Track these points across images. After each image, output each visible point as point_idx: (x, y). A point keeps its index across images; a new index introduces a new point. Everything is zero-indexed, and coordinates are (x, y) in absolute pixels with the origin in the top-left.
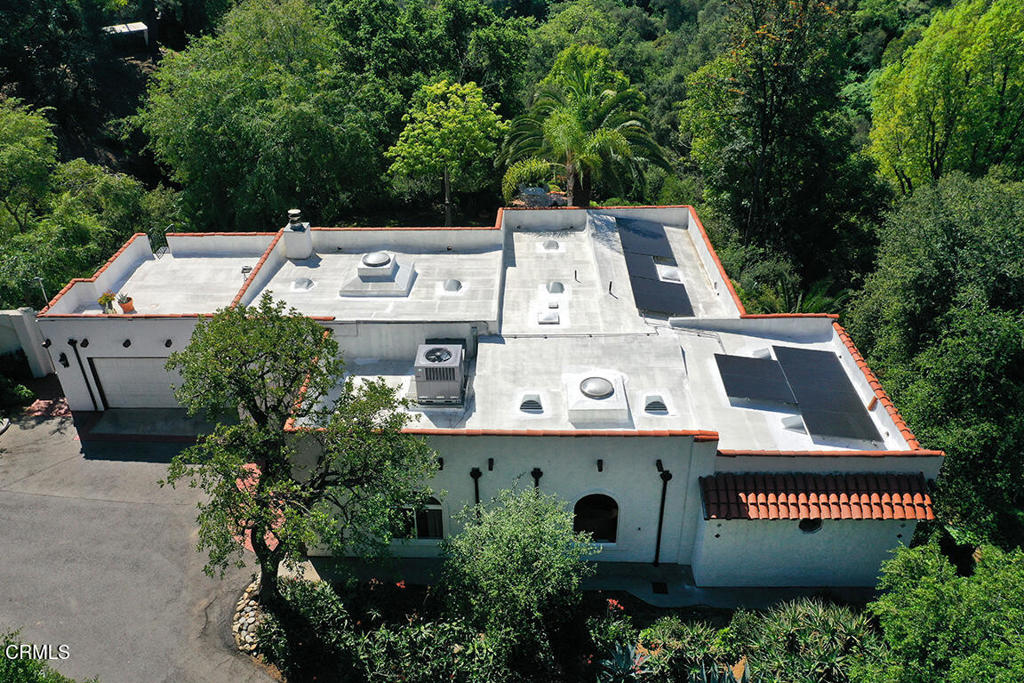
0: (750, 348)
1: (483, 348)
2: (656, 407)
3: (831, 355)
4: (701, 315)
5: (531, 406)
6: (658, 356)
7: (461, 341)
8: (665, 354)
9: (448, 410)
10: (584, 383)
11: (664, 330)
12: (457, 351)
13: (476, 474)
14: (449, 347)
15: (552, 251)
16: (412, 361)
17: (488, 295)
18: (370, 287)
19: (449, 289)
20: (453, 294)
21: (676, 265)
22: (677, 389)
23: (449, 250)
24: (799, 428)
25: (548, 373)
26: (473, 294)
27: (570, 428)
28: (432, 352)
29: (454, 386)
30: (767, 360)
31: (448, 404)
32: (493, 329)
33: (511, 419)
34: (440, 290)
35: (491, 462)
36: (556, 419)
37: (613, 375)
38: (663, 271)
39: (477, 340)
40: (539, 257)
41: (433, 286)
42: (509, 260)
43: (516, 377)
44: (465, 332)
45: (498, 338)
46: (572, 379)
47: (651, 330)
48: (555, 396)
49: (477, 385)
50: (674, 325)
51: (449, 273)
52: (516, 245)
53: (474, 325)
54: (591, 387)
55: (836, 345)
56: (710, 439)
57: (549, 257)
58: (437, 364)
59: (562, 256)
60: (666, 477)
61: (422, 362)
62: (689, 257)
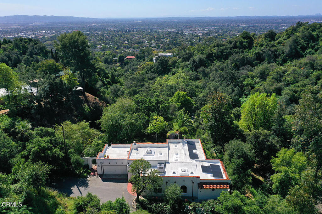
0: (207, 164)
1: (166, 164)
2: (192, 173)
3: (219, 165)
4: (200, 159)
5: (174, 173)
6: (193, 166)
7: (163, 163)
8: (194, 165)
9: (162, 174)
10: (182, 170)
11: (194, 161)
12: (163, 165)
13: (167, 182)
14: (162, 164)
15: (176, 147)
16: (157, 166)
17: (167, 156)
18: (148, 154)
19: (160, 155)
20: (161, 155)
21: (196, 150)
22: (195, 171)
23: (159, 147)
24: (212, 176)
25: (176, 168)
26: (164, 156)
27: (180, 176)
28: (160, 165)
29: (163, 170)
30: (209, 166)
31: (162, 173)
32: (168, 161)
33: (172, 175)
34: (159, 155)
35: (169, 181)
36: (178, 175)
37: (186, 168)
38: (194, 151)
39: (165, 163)
40: (174, 149)
41: (157, 154)
42: (169, 149)
43: (172, 169)
44: (164, 162)
45: (168, 163)
46: (180, 169)
47: (191, 161)
48: (177, 172)
49: (166, 170)
50: (195, 161)
51: (160, 152)
52: (170, 146)
53: (165, 161)
54: (183, 170)
55: (220, 164)
56: (199, 177)
57: (176, 148)
58: (160, 167)
59: (178, 148)
60: (193, 183)
61: (158, 166)
62: (199, 148)
